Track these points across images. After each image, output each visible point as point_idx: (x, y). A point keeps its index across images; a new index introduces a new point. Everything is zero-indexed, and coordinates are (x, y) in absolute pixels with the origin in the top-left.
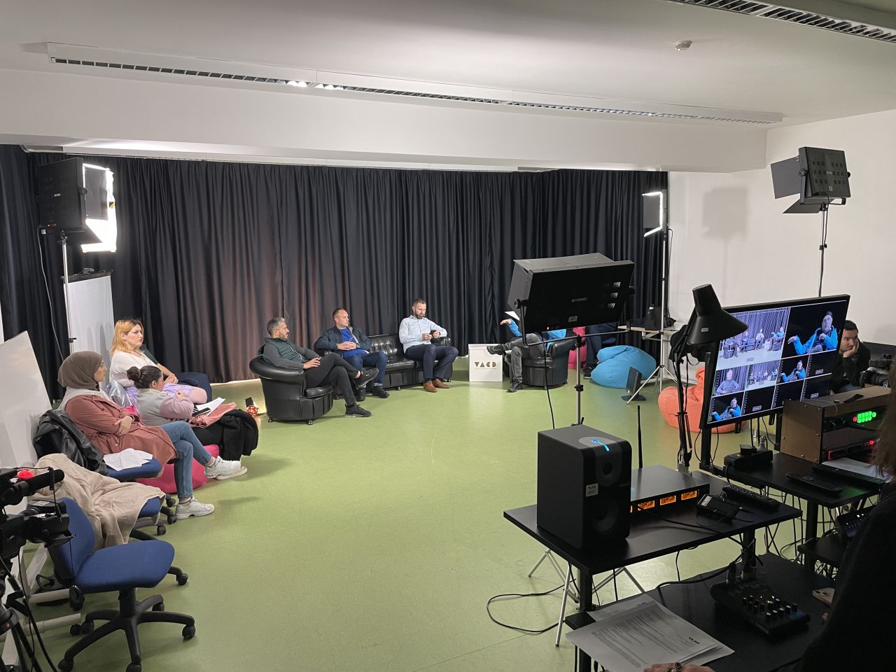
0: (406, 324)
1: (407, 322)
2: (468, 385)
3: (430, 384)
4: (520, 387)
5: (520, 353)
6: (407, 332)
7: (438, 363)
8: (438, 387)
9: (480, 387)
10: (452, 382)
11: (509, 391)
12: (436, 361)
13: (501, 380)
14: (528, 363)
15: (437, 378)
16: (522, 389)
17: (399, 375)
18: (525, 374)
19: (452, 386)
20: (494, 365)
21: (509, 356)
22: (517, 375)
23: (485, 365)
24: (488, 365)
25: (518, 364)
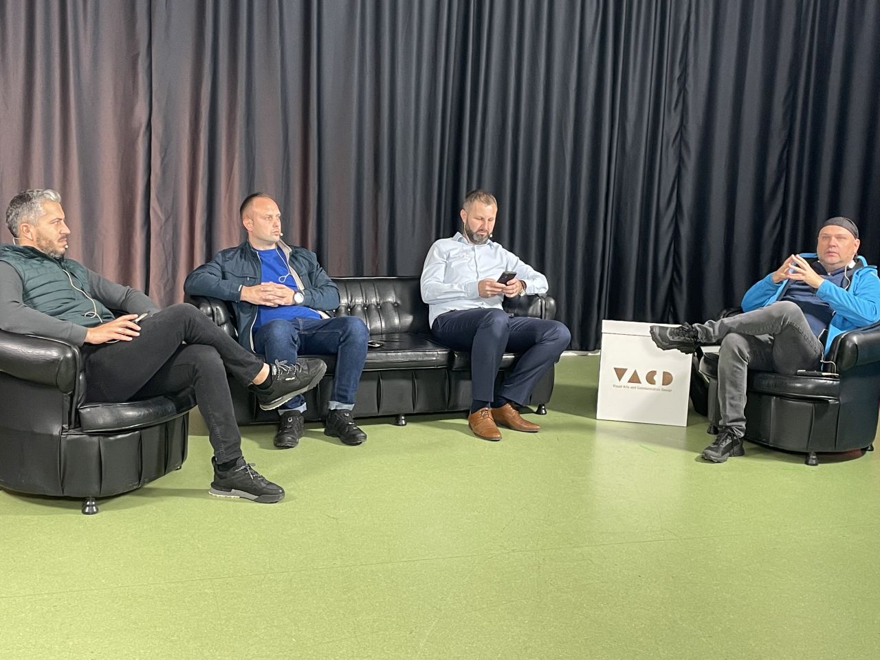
0: (440, 254)
1: (444, 250)
2: (592, 429)
3: (486, 416)
4: (737, 449)
5: (746, 352)
6: (440, 274)
7: (515, 362)
8: (508, 426)
9: (626, 437)
10: (551, 416)
11: (706, 459)
12: (510, 357)
13: (685, 425)
14: (768, 382)
15: (509, 401)
16: (742, 453)
17: (406, 384)
18: (754, 412)
19: (547, 427)
20: (667, 379)
21: (712, 360)
22: (731, 414)
23: (642, 378)
24: (650, 378)
25: (735, 385)
